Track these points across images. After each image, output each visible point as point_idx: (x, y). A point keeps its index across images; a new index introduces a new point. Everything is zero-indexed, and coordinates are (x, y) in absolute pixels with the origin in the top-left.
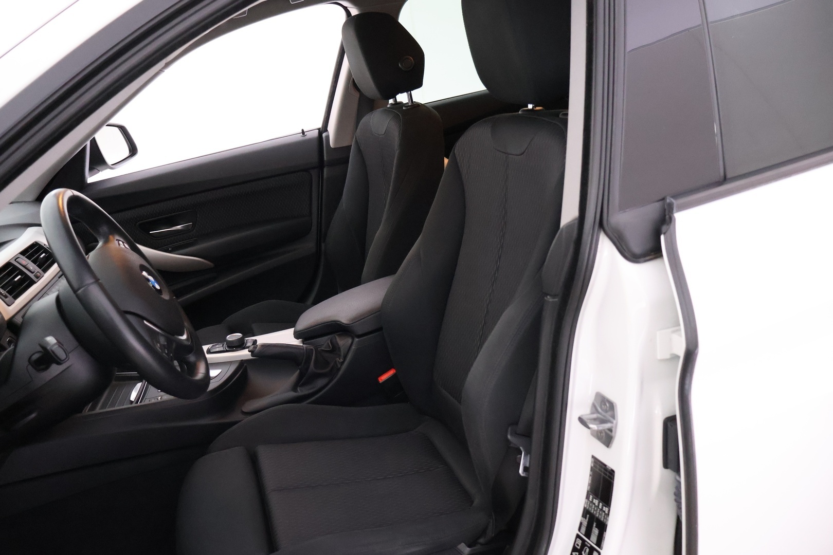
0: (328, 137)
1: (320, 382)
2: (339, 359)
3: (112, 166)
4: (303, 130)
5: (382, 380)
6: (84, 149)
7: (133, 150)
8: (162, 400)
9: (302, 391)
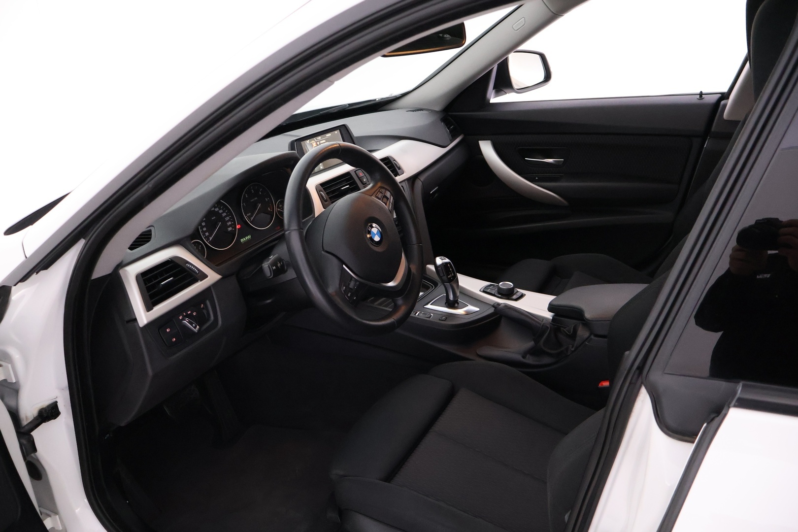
0: (725, 106)
1: (546, 360)
2: (572, 348)
3: (517, 90)
4: (701, 92)
5: (602, 385)
6: (491, 72)
7: (548, 77)
8: (419, 317)
9: (530, 360)
